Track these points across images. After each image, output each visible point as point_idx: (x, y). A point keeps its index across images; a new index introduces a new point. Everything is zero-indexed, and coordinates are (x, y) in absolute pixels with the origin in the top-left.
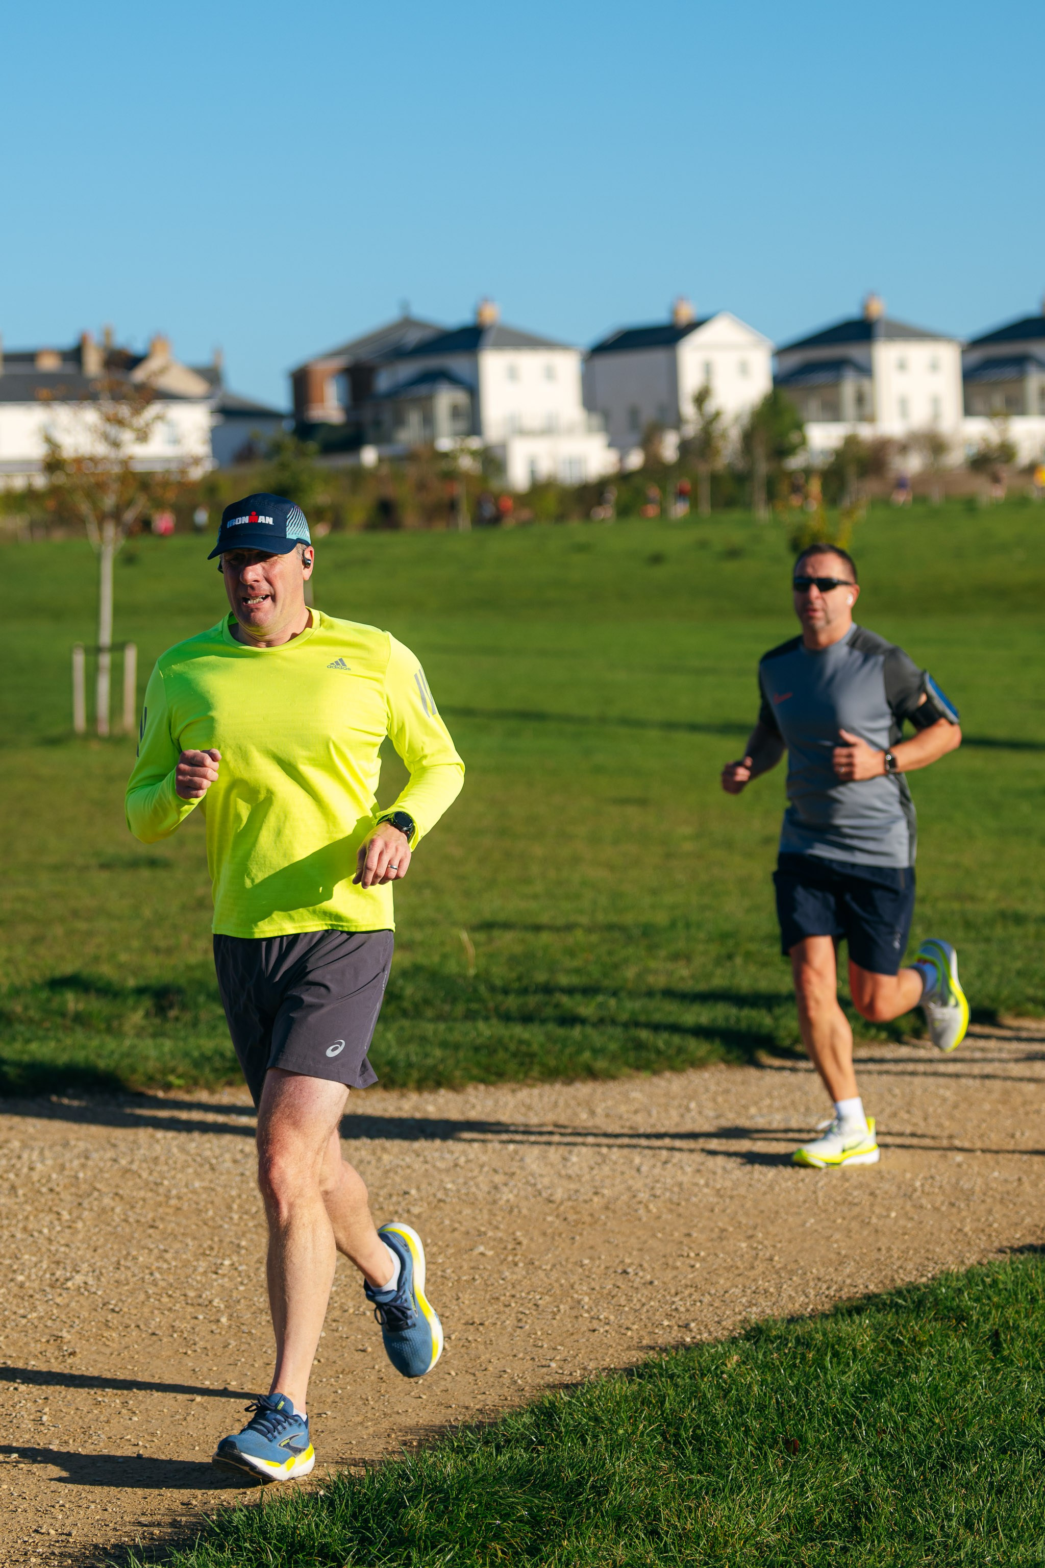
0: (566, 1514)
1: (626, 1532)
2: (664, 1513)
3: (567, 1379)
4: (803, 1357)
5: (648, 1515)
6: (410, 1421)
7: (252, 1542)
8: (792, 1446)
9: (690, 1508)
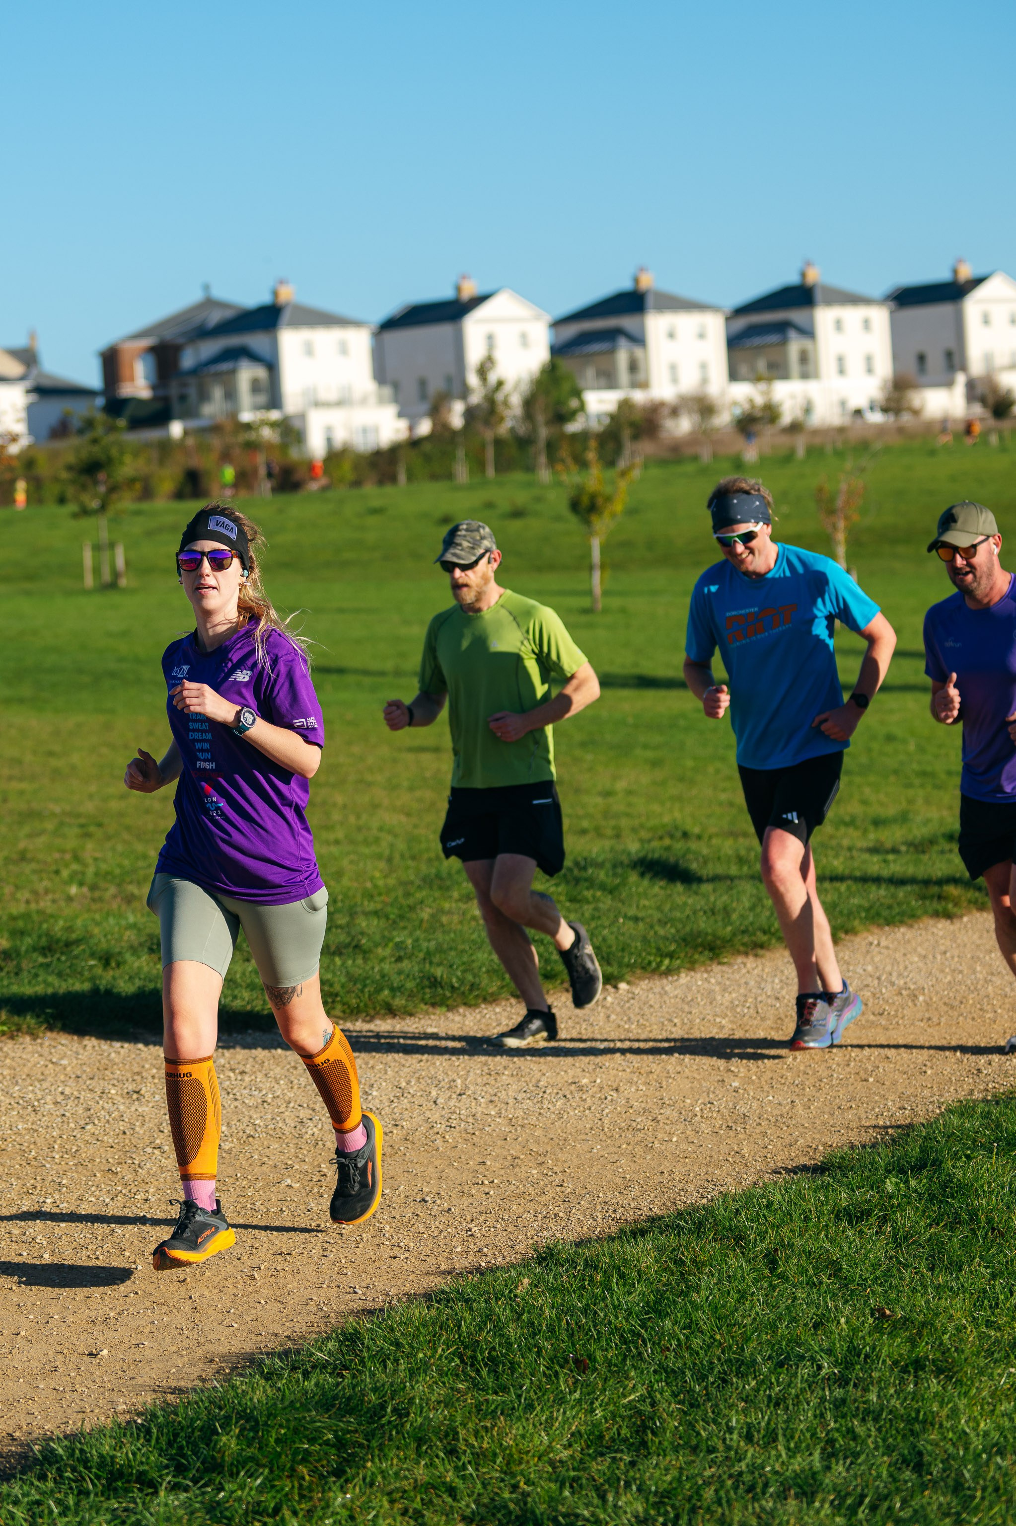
0: (369, 1436)
1: (426, 1452)
2: (462, 1433)
3: (370, 1305)
4: (592, 1280)
5: (447, 1435)
6: (223, 1349)
7: (74, 1470)
8: (581, 1365)
9: (486, 1428)
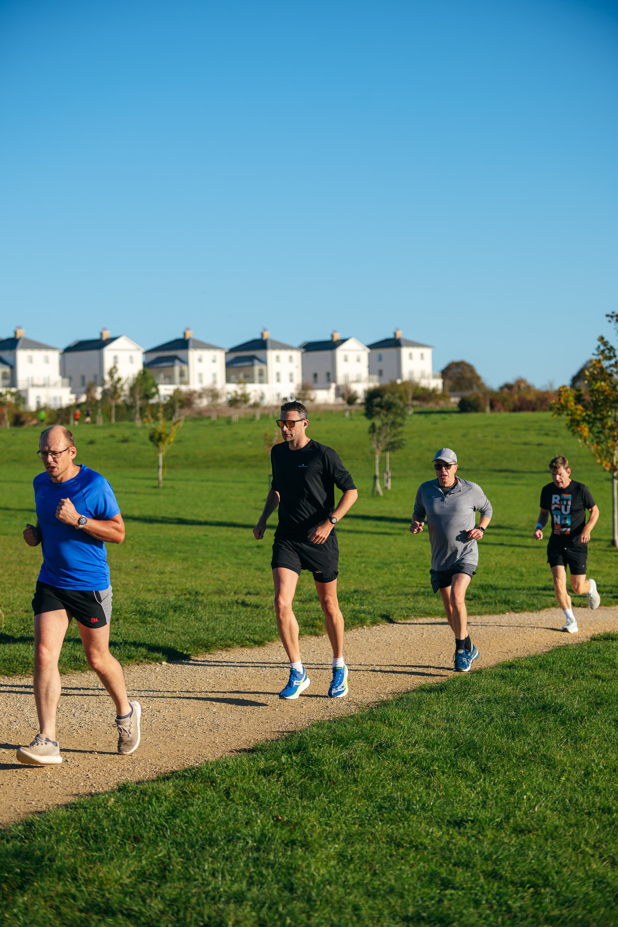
0: (36, 870)
1: (62, 879)
2: (80, 870)
3: (39, 809)
4: (143, 800)
5: (73, 871)
8: (137, 840)
9: (91, 868)
